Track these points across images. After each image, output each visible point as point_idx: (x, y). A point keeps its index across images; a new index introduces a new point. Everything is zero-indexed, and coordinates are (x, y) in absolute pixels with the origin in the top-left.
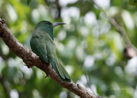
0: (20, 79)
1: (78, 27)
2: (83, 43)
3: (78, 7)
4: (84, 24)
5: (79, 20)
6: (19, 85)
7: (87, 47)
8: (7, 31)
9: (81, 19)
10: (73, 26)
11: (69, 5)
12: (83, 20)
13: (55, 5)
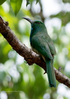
0: (8, 82)
1: (60, 36)
2: (64, 50)
3: (59, 18)
4: (65, 33)
5: (61, 30)
6: (8, 87)
7: (67, 54)
8: (10, 32)
9: (62, 28)
10: (55, 35)
11: (52, 17)
12: (64, 30)
13: (39, 17)
